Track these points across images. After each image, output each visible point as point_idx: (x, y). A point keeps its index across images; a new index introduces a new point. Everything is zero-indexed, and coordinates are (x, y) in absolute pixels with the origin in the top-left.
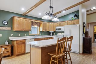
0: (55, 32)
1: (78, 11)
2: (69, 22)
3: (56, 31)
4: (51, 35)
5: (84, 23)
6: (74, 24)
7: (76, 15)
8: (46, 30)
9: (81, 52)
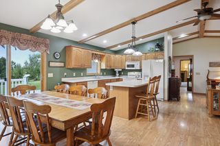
0: (124, 70)
1: (162, 39)
2: (148, 54)
3: (127, 68)
4: (117, 75)
5: (170, 58)
6: (156, 58)
7: (158, 45)
8: (110, 67)
9: (166, 98)
